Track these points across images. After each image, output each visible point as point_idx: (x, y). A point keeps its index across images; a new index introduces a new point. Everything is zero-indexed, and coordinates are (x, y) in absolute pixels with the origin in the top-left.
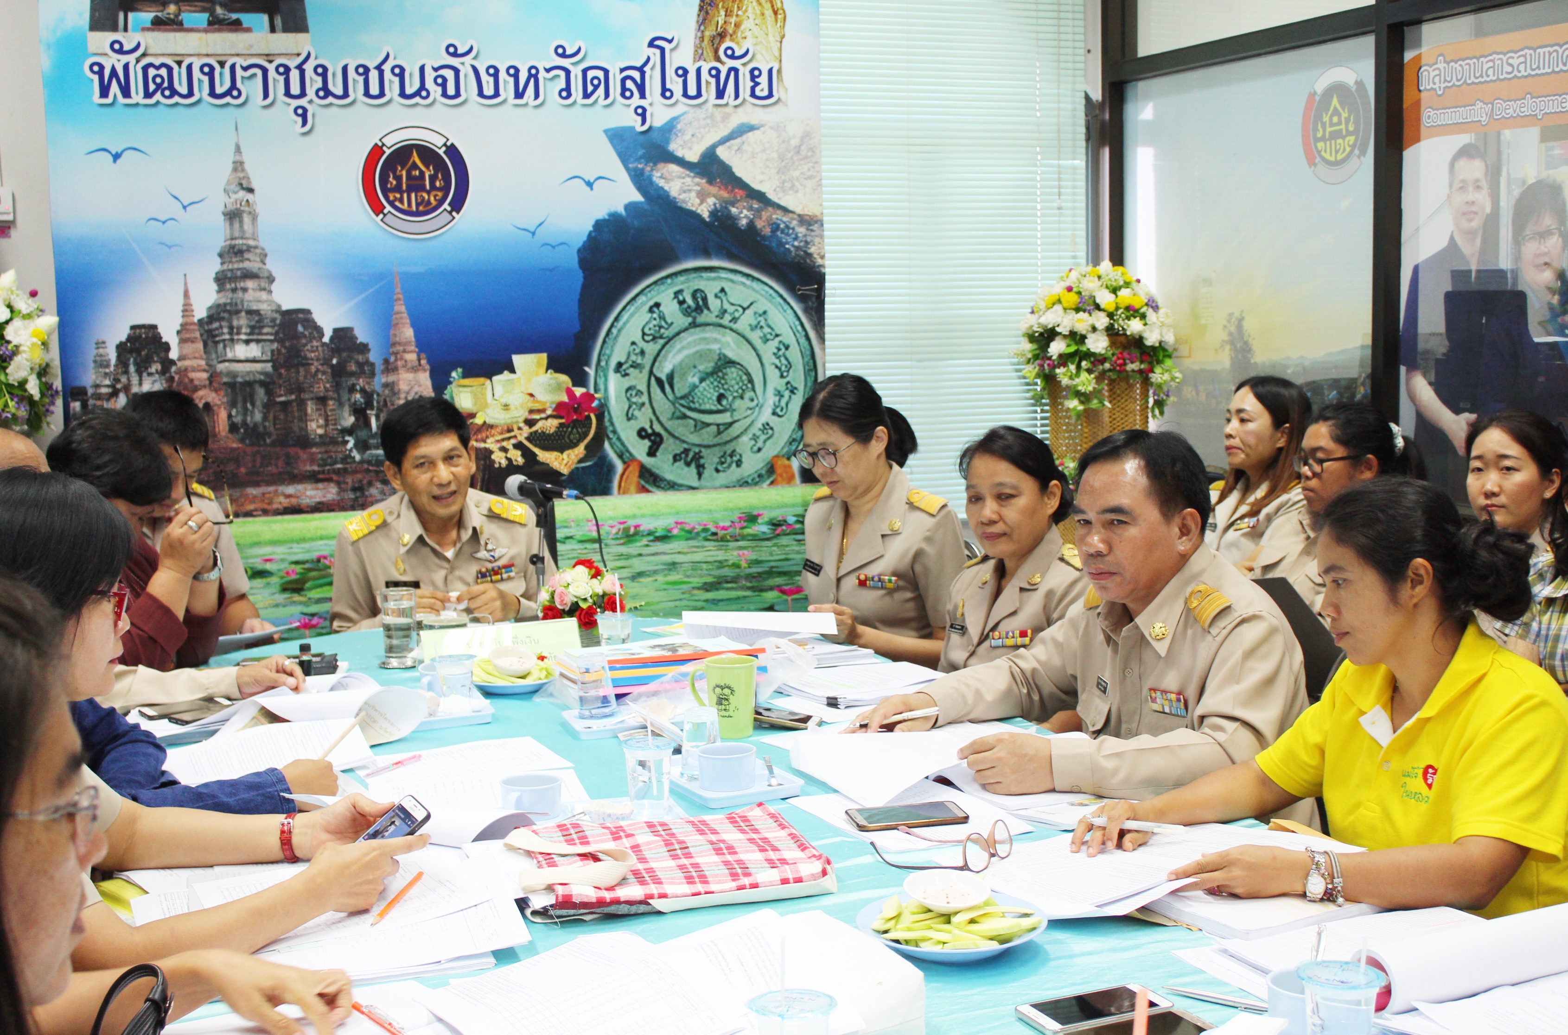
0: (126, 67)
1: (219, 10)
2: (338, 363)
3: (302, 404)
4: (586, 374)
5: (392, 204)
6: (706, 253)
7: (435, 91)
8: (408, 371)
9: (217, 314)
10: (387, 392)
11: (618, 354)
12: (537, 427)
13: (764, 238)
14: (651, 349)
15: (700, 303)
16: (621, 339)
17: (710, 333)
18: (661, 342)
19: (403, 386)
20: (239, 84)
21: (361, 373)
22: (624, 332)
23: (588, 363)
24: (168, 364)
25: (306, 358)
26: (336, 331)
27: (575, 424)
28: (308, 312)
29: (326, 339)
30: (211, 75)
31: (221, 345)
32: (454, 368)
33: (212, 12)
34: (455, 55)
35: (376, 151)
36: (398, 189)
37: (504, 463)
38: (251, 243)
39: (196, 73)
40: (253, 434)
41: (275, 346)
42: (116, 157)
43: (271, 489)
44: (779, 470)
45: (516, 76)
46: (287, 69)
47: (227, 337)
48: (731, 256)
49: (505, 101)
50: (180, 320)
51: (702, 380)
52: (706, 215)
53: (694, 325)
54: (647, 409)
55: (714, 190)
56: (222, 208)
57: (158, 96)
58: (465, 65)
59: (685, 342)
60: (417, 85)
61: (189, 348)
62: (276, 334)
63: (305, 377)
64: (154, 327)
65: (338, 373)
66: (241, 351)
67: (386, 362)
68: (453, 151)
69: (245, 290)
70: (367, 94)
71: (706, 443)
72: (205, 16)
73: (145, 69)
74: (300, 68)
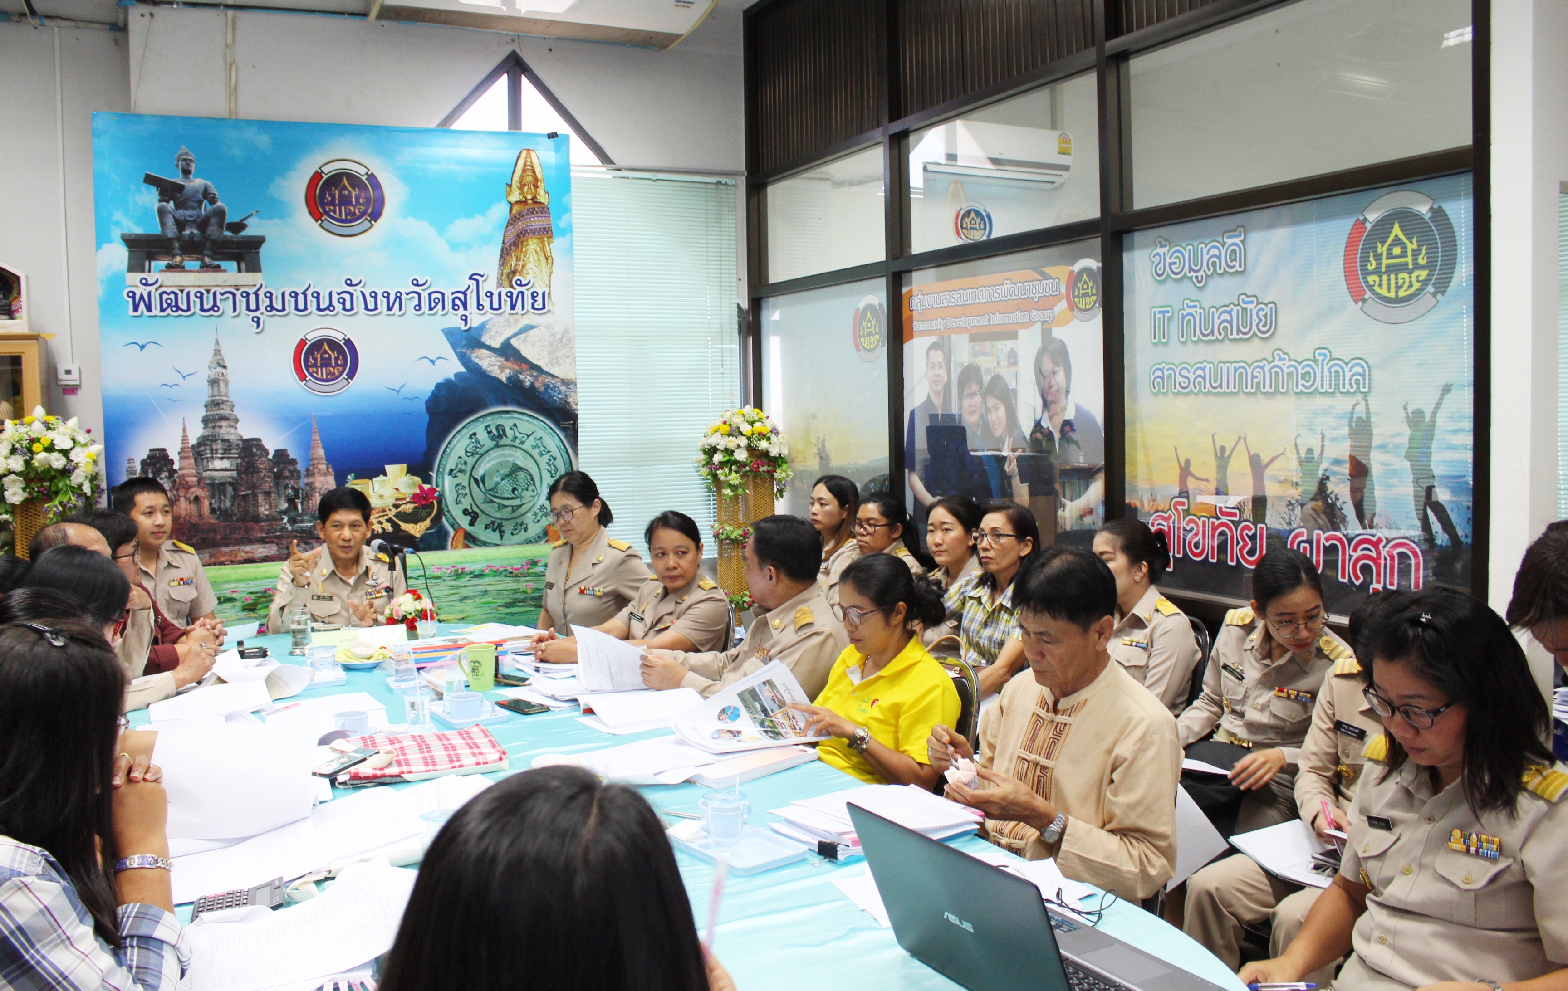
0: (149, 294)
1: (207, 260)
2: (278, 471)
3: (255, 496)
4: (431, 476)
5: (311, 374)
6: (505, 403)
7: (338, 307)
8: (320, 476)
9: (203, 442)
10: (308, 488)
11: (451, 463)
12: (401, 509)
13: (540, 393)
14: (471, 461)
15: (501, 433)
16: (452, 455)
17: (507, 451)
18: (477, 456)
19: (318, 485)
20: (218, 304)
21: (291, 477)
22: (454, 451)
23: (432, 470)
24: (173, 471)
25: (258, 468)
26: (277, 451)
27: (424, 507)
28: (259, 440)
29: (270, 457)
30: (201, 298)
31: (205, 461)
32: (349, 474)
33: (202, 260)
34: (351, 285)
35: (302, 343)
36: (315, 365)
37: (380, 531)
38: (225, 398)
39: (192, 297)
40: (225, 515)
41: (239, 461)
42: (142, 347)
43: (236, 548)
44: (551, 534)
45: (388, 298)
46: (248, 294)
47: (209, 455)
48: (521, 405)
49: (381, 312)
50: (181, 446)
51: (502, 479)
52: (504, 380)
53: (497, 446)
54: (469, 498)
55: (508, 364)
56: (207, 378)
57: (169, 311)
58: (356, 291)
59: (492, 457)
60: (327, 303)
61: (186, 463)
62: (240, 453)
63: (257, 480)
64: (164, 450)
65: (278, 477)
66: (218, 464)
67: (308, 470)
68: (349, 342)
69: (220, 427)
70: (297, 309)
71: (505, 517)
72: (199, 263)
73: (161, 295)
74: (256, 293)
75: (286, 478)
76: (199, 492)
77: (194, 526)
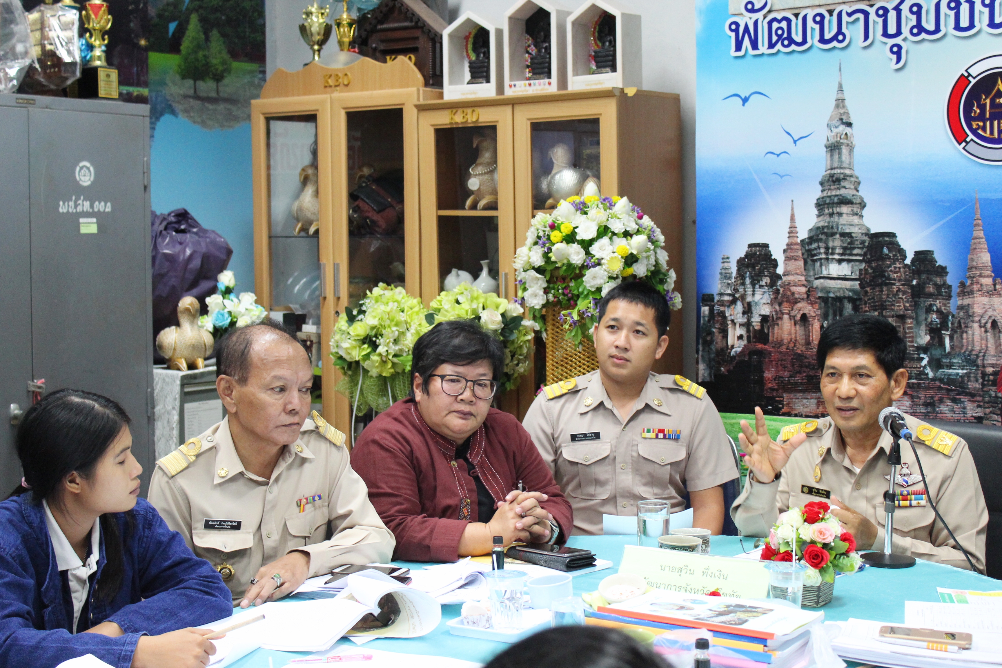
0: (756, 23)
2: (918, 284)
5: (974, 132)
8: (982, 296)
9: (817, 236)
10: (961, 314)
19: (977, 310)
20: (844, 30)
21: (938, 295)
24: (775, 277)
25: (889, 278)
26: (917, 253)
28: (892, 235)
29: (908, 261)
30: (821, 24)
31: (818, 264)
35: (963, 80)
36: (981, 117)
38: (848, 172)
39: (810, 23)
41: (863, 265)
42: (745, 100)
46: (886, 12)
47: (823, 256)
50: (786, 241)
56: (825, 142)
57: (779, 46)
61: (792, 266)
62: (865, 255)
63: (888, 295)
64: (766, 246)
65: (918, 294)
66: (834, 269)
67: (963, 285)
69: (840, 214)
70: (957, 27)
73: (770, 23)
74: (897, 9)
75: (930, 295)
76: (805, 308)
77: (800, 357)
